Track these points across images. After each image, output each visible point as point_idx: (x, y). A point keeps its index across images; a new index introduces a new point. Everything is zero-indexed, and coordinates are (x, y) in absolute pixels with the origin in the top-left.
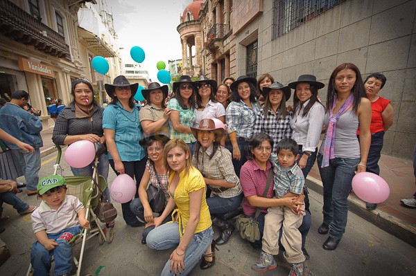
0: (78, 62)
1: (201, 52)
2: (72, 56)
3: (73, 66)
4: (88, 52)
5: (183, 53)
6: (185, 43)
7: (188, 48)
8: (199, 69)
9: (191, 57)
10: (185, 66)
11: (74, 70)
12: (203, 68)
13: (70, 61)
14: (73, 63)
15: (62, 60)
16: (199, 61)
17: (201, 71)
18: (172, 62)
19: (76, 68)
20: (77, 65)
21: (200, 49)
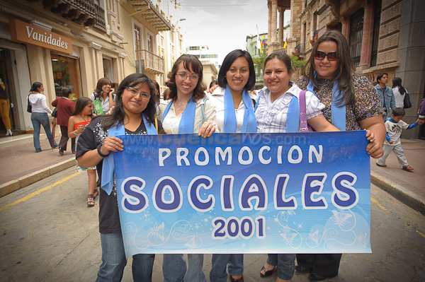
0: (116, 35)
1: (301, 18)
2: (107, 26)
3: (109, 40)
4: (134, 22)
5: (270, 22)
6: (274, 6)
7: (278, 13)
8: (294, 45)
9: (283, 28)
10: (273, 40)
11: (109, 47)
12: (302, 42)
13: (104, 33)
14: (109, 36)
15: (90, 31)
16: (295, 31)
17: (298, 47)
18: (252, 38)
19: (113, 43)
20: (114, 38)
21: (298, 12)
